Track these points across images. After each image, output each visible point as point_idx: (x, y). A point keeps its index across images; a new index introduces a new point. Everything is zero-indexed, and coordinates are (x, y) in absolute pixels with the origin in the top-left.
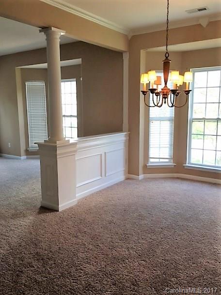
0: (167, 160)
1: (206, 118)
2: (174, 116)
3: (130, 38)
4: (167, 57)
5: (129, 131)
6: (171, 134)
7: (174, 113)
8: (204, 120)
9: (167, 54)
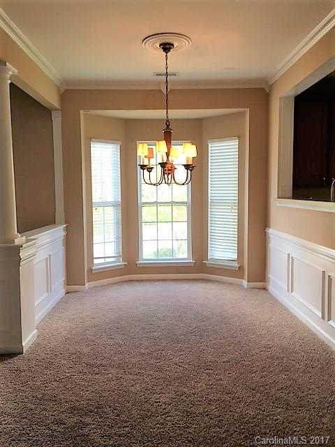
0: (112, 259)
1: (159, 201)
2: (120, 200)
3: (62, 91)
4: (168, 126)
5: (65, 223)
6: (117, 224)
7: (120, 197)
8: (156, 203)
9: (168, 122)
